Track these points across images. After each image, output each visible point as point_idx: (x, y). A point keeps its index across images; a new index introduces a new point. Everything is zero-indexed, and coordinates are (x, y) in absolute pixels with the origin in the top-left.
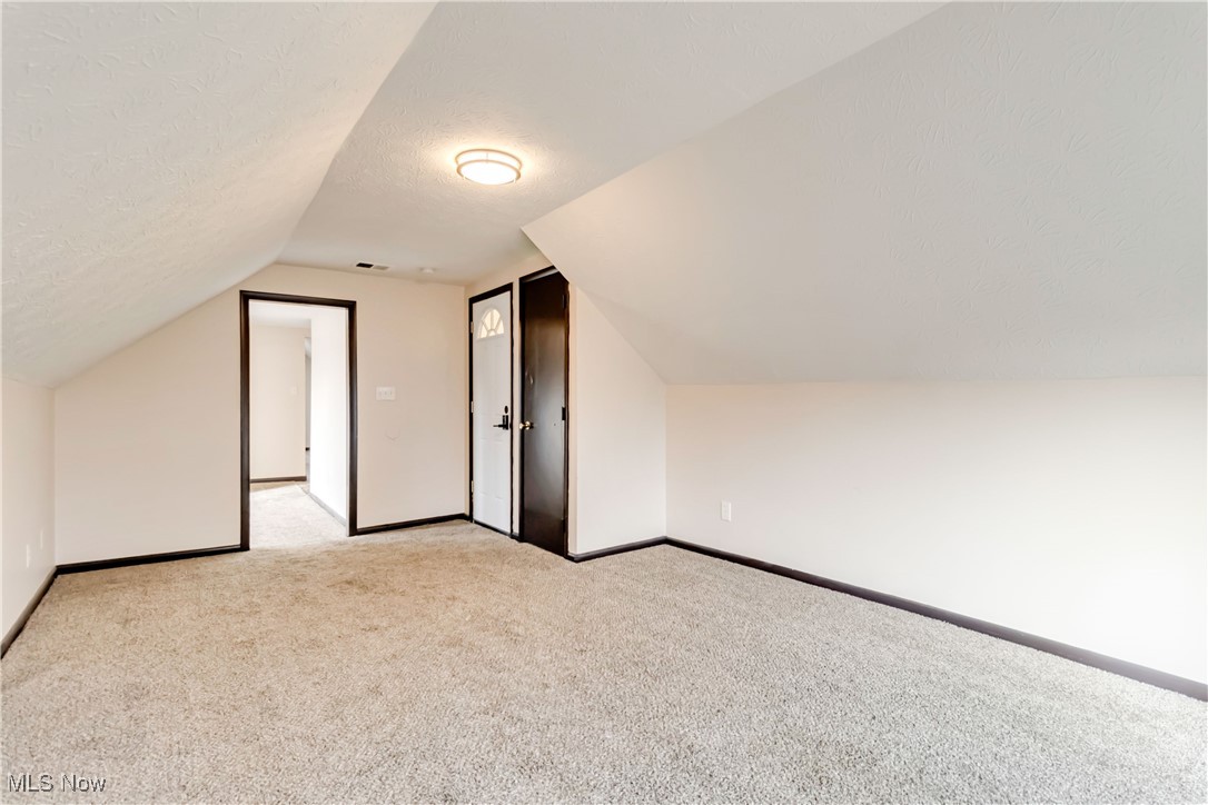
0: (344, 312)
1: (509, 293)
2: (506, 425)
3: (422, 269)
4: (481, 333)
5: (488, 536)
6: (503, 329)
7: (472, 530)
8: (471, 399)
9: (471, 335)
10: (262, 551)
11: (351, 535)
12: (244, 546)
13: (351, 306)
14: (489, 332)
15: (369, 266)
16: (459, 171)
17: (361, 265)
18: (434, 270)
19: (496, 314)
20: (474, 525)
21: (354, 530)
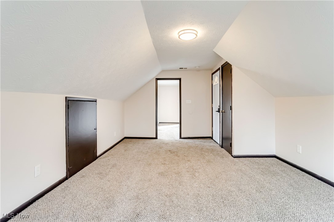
0: (178, 81)
1: (219, 71)
2: (219, 111)
3: (196, 67)
4: (214, 84)
5: (214, 145)
6: (218, 82)
7: (211, 142)
8: (212, 103)
9: (212, 84)
10: (160, 140)
11: (180, 139)
12: (156, 138)
13: (180, 79)
14: (216, 83)
15: (182, 68)
16: (179, 38)
17: (180, 68)
18: (199, 67)
19: (217, 77)
20: (212, 141)
21: (181, 138)
